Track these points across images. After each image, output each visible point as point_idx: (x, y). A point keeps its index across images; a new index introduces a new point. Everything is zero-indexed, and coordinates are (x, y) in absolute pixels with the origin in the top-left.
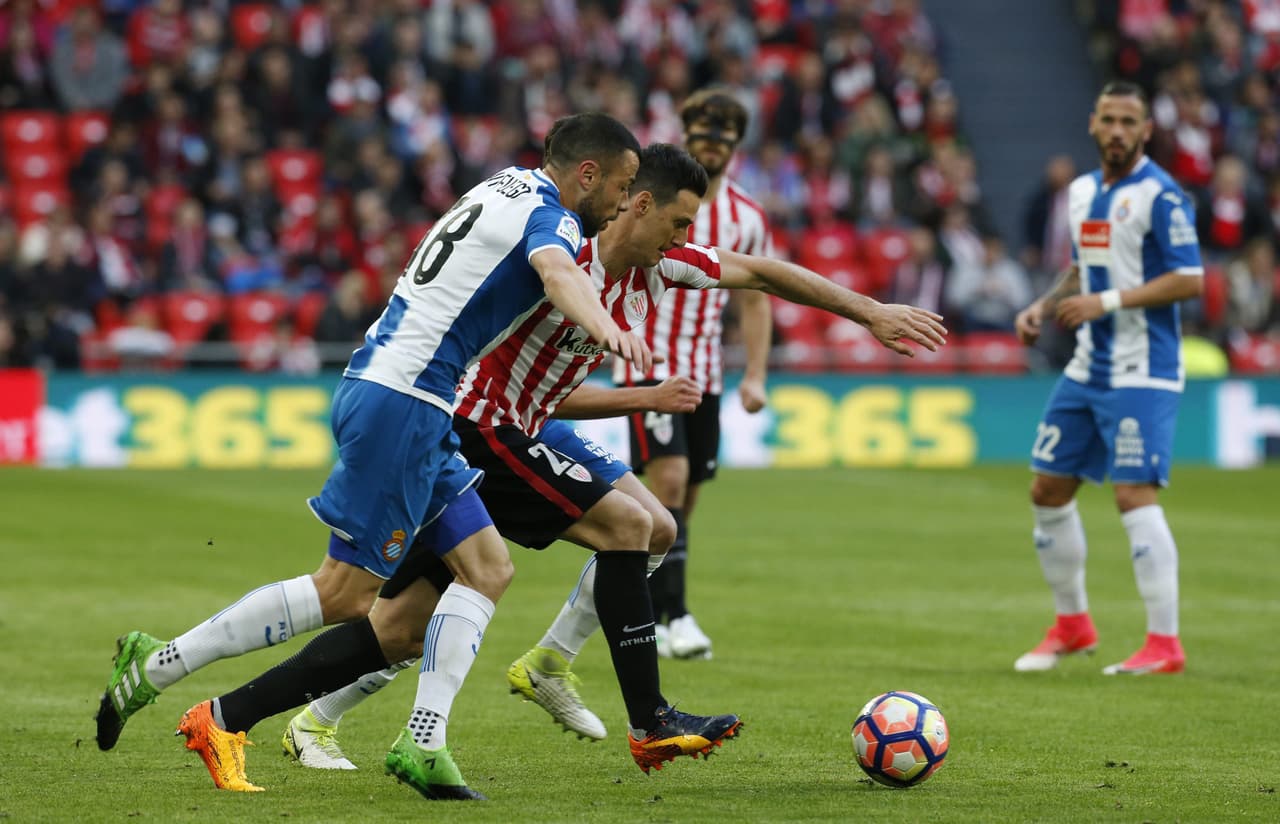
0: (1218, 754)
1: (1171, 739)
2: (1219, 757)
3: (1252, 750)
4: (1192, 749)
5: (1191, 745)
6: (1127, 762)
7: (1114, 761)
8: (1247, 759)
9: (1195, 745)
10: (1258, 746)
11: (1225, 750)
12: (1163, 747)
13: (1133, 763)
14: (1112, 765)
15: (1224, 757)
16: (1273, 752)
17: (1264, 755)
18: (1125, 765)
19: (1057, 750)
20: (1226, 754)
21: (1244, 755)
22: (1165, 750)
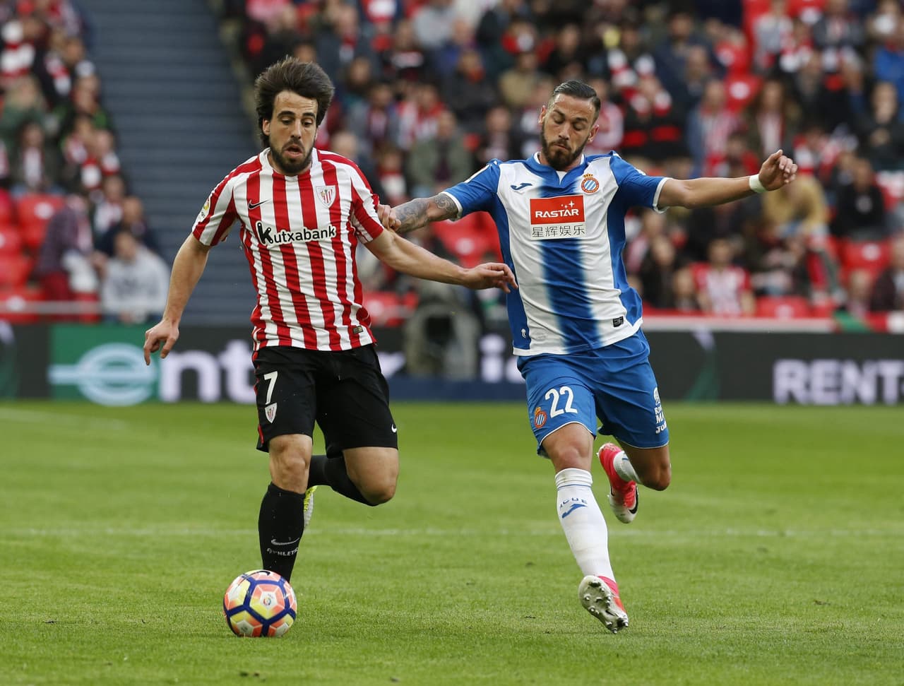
0: (340, 664)
1: (298, 650)
2: (340, 667)
3: (369, 662)
4: (316, 660)
5: (314, 657)
6: (258, 672)
7: (247, 670)
8: (365, 670)
9: (319, 656)
10: (375, 657)
11: (346, 661)
12: (290, 659)
13: (264, 673)
14: (244, 675)
15: (345, 667)
16: (389, 663)
17: (380, 665)
18: (257, 675)
19: (196, 661)
20: (346, 665)
21: (362, 666)
22: (292, 662)
